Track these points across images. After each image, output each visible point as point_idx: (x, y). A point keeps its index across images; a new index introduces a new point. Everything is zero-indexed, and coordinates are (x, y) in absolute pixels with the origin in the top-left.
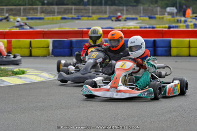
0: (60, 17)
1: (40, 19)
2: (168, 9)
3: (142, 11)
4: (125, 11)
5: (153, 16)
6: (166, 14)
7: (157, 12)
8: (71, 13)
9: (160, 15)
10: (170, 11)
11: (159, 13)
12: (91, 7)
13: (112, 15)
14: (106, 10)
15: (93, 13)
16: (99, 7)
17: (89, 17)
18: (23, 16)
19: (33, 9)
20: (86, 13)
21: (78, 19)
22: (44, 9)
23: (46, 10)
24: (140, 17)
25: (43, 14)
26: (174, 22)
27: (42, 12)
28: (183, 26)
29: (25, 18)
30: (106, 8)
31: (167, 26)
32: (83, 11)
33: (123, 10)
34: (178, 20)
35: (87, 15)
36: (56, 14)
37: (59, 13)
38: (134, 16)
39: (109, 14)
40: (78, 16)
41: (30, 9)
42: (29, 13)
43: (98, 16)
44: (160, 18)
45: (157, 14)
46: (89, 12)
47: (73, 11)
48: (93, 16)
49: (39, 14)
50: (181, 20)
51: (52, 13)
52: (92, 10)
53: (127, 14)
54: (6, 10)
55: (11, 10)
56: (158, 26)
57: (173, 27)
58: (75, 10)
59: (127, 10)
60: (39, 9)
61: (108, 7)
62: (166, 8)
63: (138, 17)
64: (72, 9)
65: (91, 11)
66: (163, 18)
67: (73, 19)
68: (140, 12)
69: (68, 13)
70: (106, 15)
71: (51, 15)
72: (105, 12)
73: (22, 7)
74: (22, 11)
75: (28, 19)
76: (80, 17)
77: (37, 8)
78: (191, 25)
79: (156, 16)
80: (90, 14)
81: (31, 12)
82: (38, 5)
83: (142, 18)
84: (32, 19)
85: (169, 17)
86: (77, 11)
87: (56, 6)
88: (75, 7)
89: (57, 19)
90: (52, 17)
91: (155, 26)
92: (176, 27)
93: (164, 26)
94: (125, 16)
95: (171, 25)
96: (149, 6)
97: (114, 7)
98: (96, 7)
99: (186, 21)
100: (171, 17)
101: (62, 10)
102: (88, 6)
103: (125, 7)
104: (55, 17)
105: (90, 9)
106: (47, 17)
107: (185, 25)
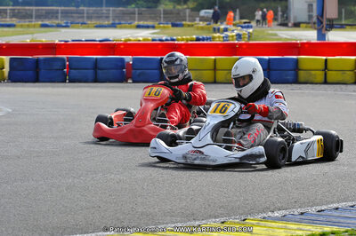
0: (40, 23)
1: (9, 26)
2: (203, 13)
4: (137, 16)
5: (178, 23)
6: (198, 19)
7: (185, 16)
8: (57, 18)
9: (190, 21)
10: (207, 15)
12: (86, 9)
13: (117, 22)
14: (109, 14)
15: (89, 18)
16: (99, 8)
17: (83, 24)
20: (79, 17)
21: (67, 26)
22: (16, 11)
23: (19, 13)
24: (160, 23)
25: (14, 19)
27: (14, 15)
28: (219, 37)
30: (109, 10)
31: (194, 37)
32: (74, 15)
33: (134, 14)
34: (214, 29)
35: (80, 20)
36: (34, 20)
37: (39, 17)
38: (150, 23)
39: (113, 20)
40: (67, 23)
43: (97, 22)
44: (189, 26)
45: (185, 20)
46: (83, 17)
47: (60, 15)
48: (89, 22)
49: (8, 19)
50: (219, 29)
51: (27, 16)
52: (88, 13)
53: (139, 20)
56: (179, 38)
57: (203, 39)
58: (62, 13)
59: (140, 14)
60: (8, 11)
61: (111, 8)
63: (156, 24)
64: (57, 13)
65: (85, 15)
66: (192, 26)
67: (59, 26)
68: (160, 17)
69: (52, 17)
70: (109, 21)
71: (27, 20)
72: (107, 17)
76: (69, 24)
78: (233, 36)
79: (184, 23)
80: (85, 20)
82: (8, 5)
83: (162, 25)
85: (203, 25)
86: (65, 14)
87: (34, 8)
88: (63, 8)
89: (34, 26)
90: (27, 23)
91: (174, 38)
92: (207, 39)
93: (189, 37)
94: (136, 23)
95: (201, 37)
96: (174, 8)
97: (120, 9)
98: (94, 8)
99: (225, 30)
100: (205, 24)
101: (43, 13)
102: (81, 8)
103: (136, 10)
104: (33, 23)
105: (85, 12)
106: (21, 24)
107: (222, 36)
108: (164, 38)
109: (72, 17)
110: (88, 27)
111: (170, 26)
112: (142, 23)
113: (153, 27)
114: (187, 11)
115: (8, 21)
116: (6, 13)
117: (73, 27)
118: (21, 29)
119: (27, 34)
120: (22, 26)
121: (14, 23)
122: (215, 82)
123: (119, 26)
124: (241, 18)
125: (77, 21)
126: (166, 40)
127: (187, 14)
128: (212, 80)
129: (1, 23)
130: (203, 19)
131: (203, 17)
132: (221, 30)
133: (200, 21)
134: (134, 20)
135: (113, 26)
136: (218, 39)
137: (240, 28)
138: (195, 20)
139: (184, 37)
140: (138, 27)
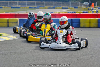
0: (29, 7)
2: (84, 3)
3: (71, 4)
4: (62, 4)
5: (76, 7)
6: (83, 5)
7: (78, 5)
8: (35, 5)
9: (80, 6)
10: (86, 4)
11: (79, 5)
12: (44, 2)
13: (55, 6)
14: (52, 4)
15: (45, 5)
16: (49, 2)
18: (9, 6)
19: (15, 3)
20: (42, 5)
21: (38, 8)
22: (20, 3)
23: (21, 3)
24: (70, 7)
25: (20, 5)
26: (87, 10)
27: (20, 4)
29: (11, 7)
30: (52, 2)
31: (82, 12)
32: (40, 4)
33: (61, 4)
34: (89, 9)
35: (43, 6)
36: (26, 6)
37: (28, 5)
38: (66, 7)
39: (54, 6)
40: (38, 7)
41: (13, 3)
42: (13, 5)
44: (80, 8)
45: (79, 6)
47: (35, 4)
48: (46, 7)
49: (18, 5)
51: (24, 5)
52: (45, 3)
53: (63, 6)
54: (1, 3)
55: (3, 3)
56: (77, 12)
57: (85, 13)
58: (36, 3)
59: (63, 4)
60: (18, 3)
61: (53, 2)
62: (83, 3)
63: (69, 7)
64: (35, 3)
65: (44, 4)
66: (81, 8)
67: (35, 8)
68: (70, 5)
69: (33, 5)
70: (52, 6)
71: (24, 6)
72: (52, 5)
74: (9, 4)
75: (12, 8)
76: (39, 7)
77: (17, 2)
78: (95, 12)
79: (78, 7)
80: (44, 6)
81: (14, 4)
83: (71, 8)
84: (14, 8)
87: (27, 2)
89: (27, 8)
90: (24, 7)
91: (75, 12)
92: (87, 12)
93: (80, 12)
94: (62, 7)
95: (84, 12)
96: (75, 1)
97: (57, 2)
98: (47, 2)
99: (93, 9)
100: (85, 7)
101: (30, 3)
102: (43, 2)
103: (62, 2)
104: (26, 7)
105: (44, 3)
106: (22, 7)
107: (91, 11)
108: (72, 12)
109: (40, 5)
110: (45, 8)
111: (73, 8)
112: (64, 7)
113: (68, 8)
114: (79, 3)
115: (18, 6)
116: (17, 3)
117: (40, 8)
118: (22, 9)
119: (24, 11)
120: (22, 8)
121: (20, 7)
122: (90, 27)
123: (56, 8)
124: (98, 5)
125: (42, 6)
126: (73, 13)
127: (79, 4)
128: (89, 27)
129: (15, 7)
130: (85, 6)
131: (85, 5)
132: (91, 9)
133: (84, 6)
134: (61, 6)
135: (54, 8)
136: (90, 12)
137: (97, 9)
138: (82, 6)
139: (79, 12)
140: (63, 8)
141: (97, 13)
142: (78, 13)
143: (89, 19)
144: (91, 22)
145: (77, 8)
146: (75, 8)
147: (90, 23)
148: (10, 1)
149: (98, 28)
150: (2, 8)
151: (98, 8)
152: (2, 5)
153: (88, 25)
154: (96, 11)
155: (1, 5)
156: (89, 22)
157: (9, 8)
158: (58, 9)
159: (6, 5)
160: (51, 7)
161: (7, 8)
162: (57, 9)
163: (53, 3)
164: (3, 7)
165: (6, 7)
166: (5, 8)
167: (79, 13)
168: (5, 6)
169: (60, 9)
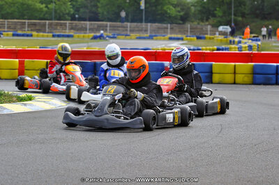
0: (93, 34)
1: (68, 36)
2: (221, 28)
3: (189, 30)
4: (169, 30)
5: (201, 36)
6: (217, 33)
7: (207, 31)
8: (106, 30)
9: (211, 35)
10: (224, 30)
11: (209, 32)
12: (129, 24)
13: (153, 34)
14: (147, 28)
15: (131, 31)
16: (139, 24)
17: (126, 35)
18: (48, 33)
19: (61, 25)
20: (123, 31)
21: (114, 38)
22: (74, 25)
23: (76, 26)
24: (187, 36)
25: (72, 31)
26: (226, 43)
27: (72, 28)
28: (235, 48)
29: (51, 34)
30: (147, 25)
31: (215, 47)
32: (120, 29)
33: (167, 28)
34: (231, 41)
35: (125, 33)
36: (88, 31)
37: (92, 30)
38: (179, 36)
39: (151, 33)
40: (114, 35)
41: (57, 24)
42: (56, 29)
43: (138, 35)
44: (210, 38)
45: (207, 34)
46: (127, 30)
47: (108, 28)
48: (131, 35)
49: (67, 31)
50: (234, 41)
51: (83, 29)
53: (171, 33)
54: (28, 25)
55: (35, 24)
56: (204, 48)
57: (223, 50)
58: (110, 26)
59: (171, 28)
60: (68, 25)
61: (149, 24)
62: (218, 27)
63: (184, 36)
64: (107, 26)
65: (129, 29)
66: (213, 38)
68: (187, 31)
71: (83, 32)
72: (146, 31)
73: (47, 22)
74: (47, 27)
75: (54, 36)
76: (116, 36)
77: (66, 23)
78: (245, 47)
79: (206, 36)
80: (128, 33)
81: (58, 28)
82: (67, 20)
83: (188, 38)
84: (59, 36)
85: (221, 37)
86: (113, 28)
87: (88, 23)
88: (111, 23)
90: (82, 35)
91: (200, 48)
92: (226, 49)
93: (211, 48)
94: (169, 36)
95: (221, 47)
96: (198, 24)
97: (157, 24)
98: (135, 24)
99: (240, 42)
100: (223, 37)
101: (96, 26)
102: (125, 23)
103: (169, 25)
104: (87, 35)
105: (129, 26)
106: (77, 35)
107: (237, 47)
108: (192, 48)
109: (118, 30)
110: (131, 39)
111: (195, 38)
112: (173, 36)
113: (182, 39)
114: (209, 27)
115: (67, 32)
116: (66, 26)
117: (119, 39)
118: (78, 39)
119: (83, 43)
120: (78, 37)
121: (72, 34)
122: (235, 83)
123: (155, 38)
124: (251, 33)
125: (123, 33)
126: (194, 50)
127: (209, 29)
128: (232, 81)
129: (62, 34)
130: (221, 33)
131: (221, 31)
132: (236, 43)
133: (219, 34)
134: (167, 33)
135: (151, 38)
136: (234, 49)
137: (250, 41)
138: (215, 34)
139: (208, 48)
140: (171, 39)
141: (249, 50)
142: (206, 50)
143: (233, 64)
144: (237, 72)
145: (205, 38)
146: (198, 38)
147: (235, 73)
148: (50, 21)
149: (253, 86)
150: (31, 36)
151: (252, 40)
152: (32, 30)
153: (229, 78)
154: (247, 45)
155: (30, 29)
156: (233, 71)
157: (47, 36)
158: (160, 40)
159: (41, 29)
160: (146, 35)
161: (43, 36)
162: (156, 40)
163: (149, 27)
164: (34, 33)
165: (41, 34)
166: (37, 36)
167: (209, 51)
168: (38, 31)
169: (164, 40)
